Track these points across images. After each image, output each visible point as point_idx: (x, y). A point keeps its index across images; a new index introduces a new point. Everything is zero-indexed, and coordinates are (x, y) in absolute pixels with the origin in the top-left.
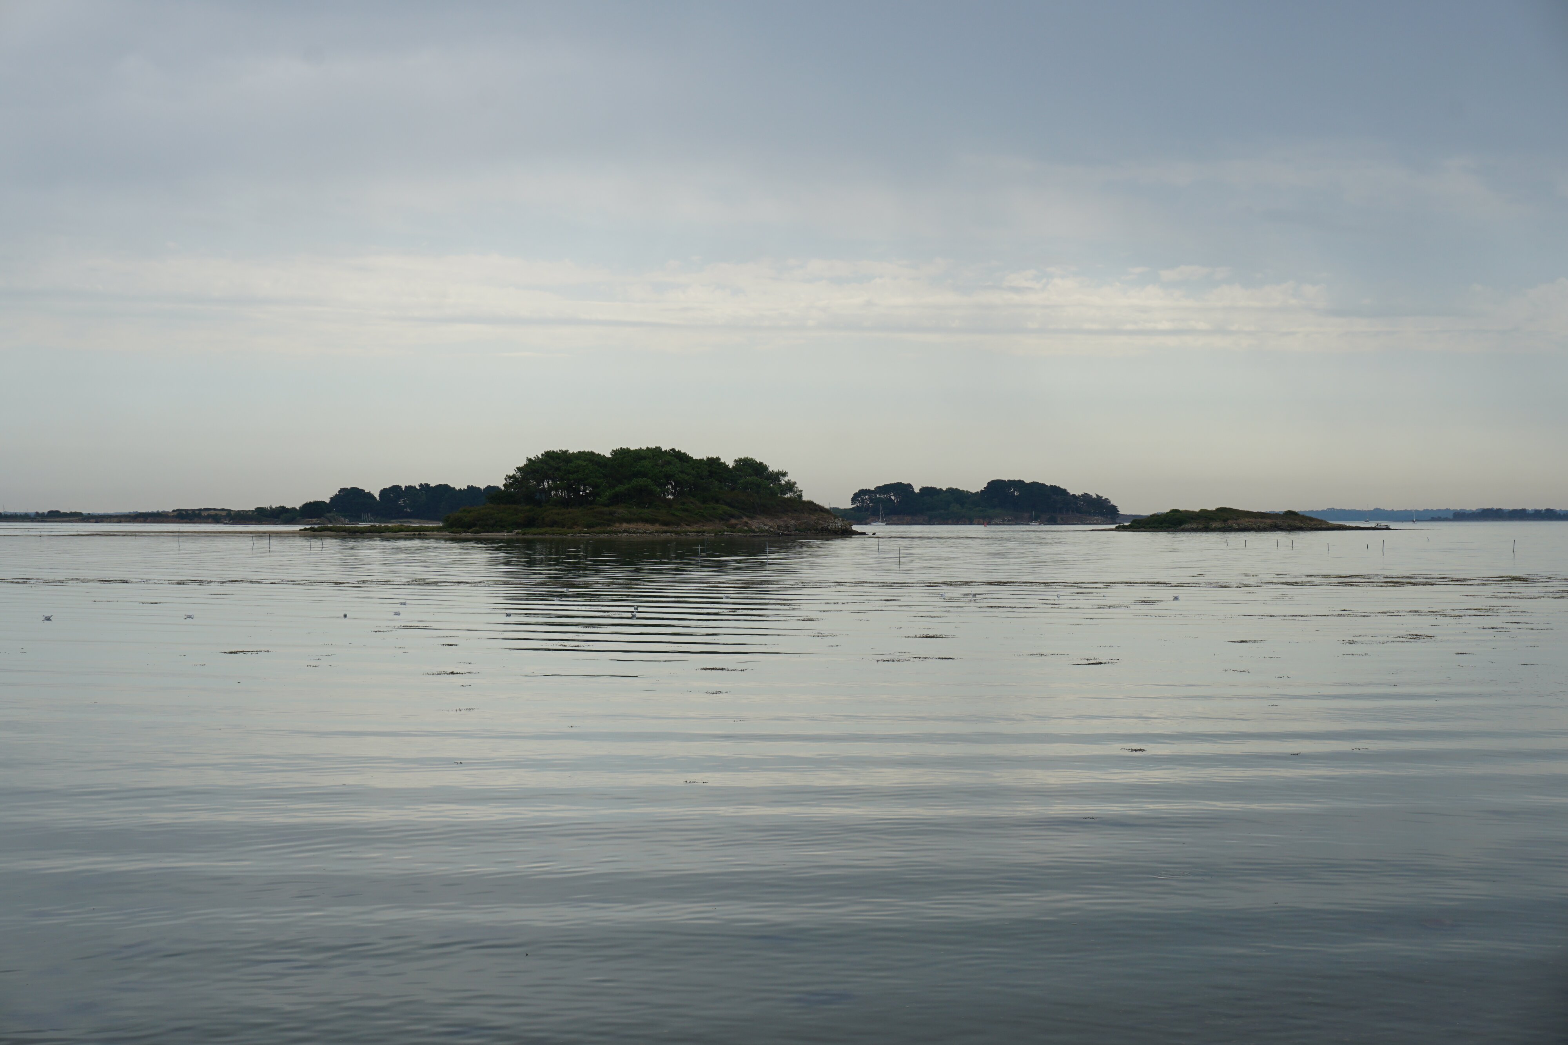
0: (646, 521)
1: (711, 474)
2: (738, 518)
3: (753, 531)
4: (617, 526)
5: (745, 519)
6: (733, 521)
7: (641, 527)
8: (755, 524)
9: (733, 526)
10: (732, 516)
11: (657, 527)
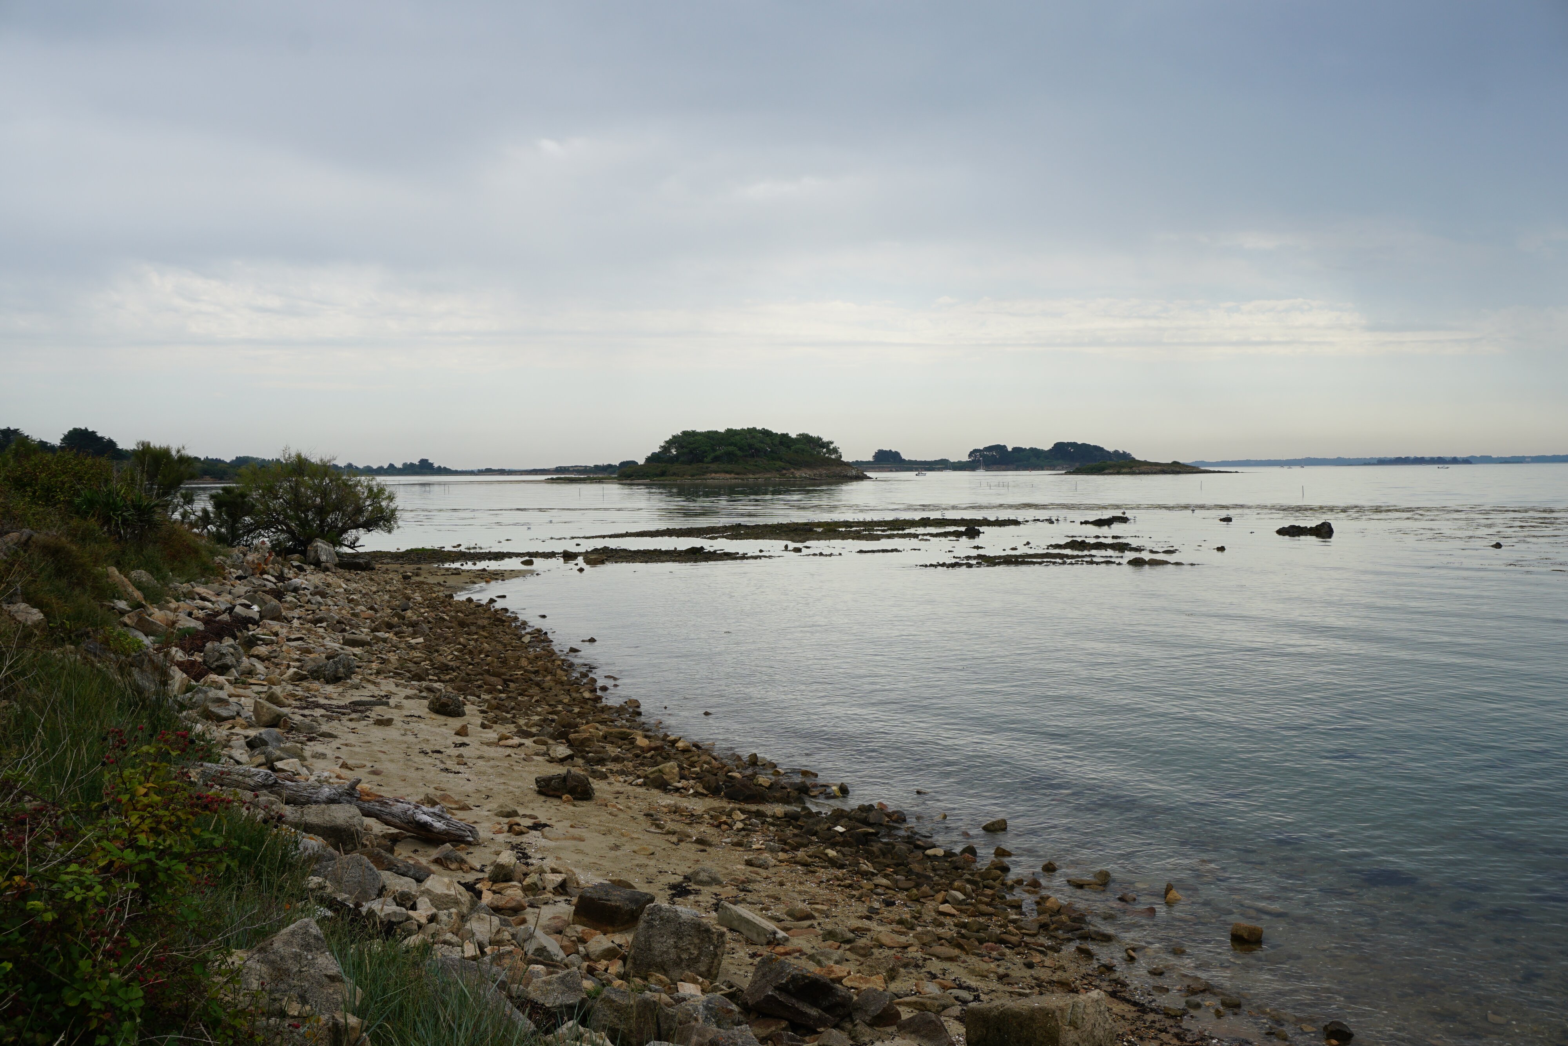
0: (727, 472)
1: (781, 443)
2: (788, 469)
3: (796, 478)
4: (708, 476)
5: (792, 470)
6: (784, 472)
7: (722, 476)
8: (798, 474)
9: (784, 475)
10: (784, 469)
11: (733, 476)
